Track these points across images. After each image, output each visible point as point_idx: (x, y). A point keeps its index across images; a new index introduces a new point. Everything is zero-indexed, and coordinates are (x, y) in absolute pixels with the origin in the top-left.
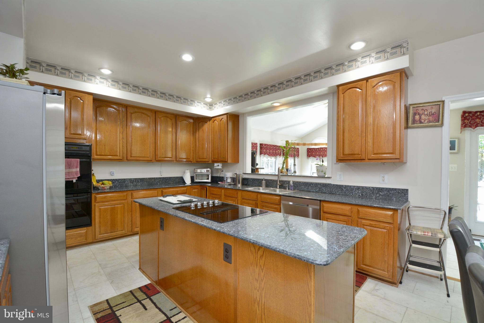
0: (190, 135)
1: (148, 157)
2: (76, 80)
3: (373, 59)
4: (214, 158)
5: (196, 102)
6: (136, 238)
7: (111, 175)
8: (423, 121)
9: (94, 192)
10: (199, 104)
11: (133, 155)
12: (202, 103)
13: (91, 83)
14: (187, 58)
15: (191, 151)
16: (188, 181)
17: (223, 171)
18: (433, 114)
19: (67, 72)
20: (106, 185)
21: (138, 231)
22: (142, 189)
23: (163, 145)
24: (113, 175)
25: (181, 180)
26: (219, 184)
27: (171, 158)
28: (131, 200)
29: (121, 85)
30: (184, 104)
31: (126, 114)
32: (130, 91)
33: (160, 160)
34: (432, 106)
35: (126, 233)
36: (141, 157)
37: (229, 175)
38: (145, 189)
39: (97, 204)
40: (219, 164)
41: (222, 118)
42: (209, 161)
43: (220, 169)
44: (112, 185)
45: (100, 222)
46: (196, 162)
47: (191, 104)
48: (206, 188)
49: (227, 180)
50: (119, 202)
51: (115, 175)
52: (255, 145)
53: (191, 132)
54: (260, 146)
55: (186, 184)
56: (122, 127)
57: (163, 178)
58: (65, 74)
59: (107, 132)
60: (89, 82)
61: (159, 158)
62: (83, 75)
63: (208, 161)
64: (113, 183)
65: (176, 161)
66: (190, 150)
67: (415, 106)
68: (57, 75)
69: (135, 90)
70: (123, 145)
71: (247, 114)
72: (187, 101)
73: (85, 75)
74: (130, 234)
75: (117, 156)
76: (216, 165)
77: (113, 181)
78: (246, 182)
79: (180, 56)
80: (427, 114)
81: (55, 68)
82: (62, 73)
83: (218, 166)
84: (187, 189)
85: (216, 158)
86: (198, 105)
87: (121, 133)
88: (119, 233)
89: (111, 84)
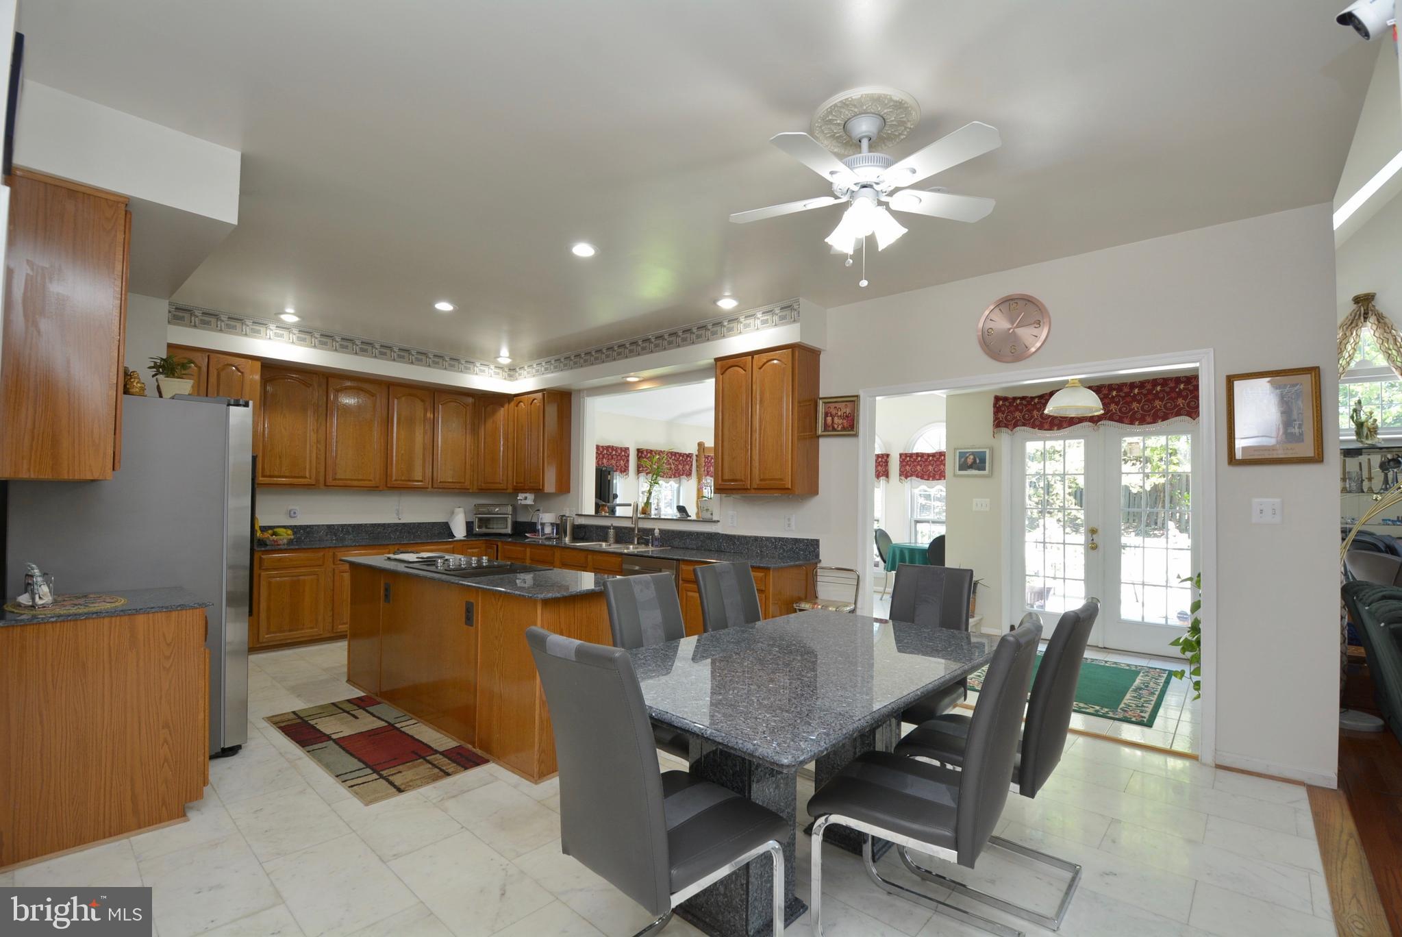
0: (466, 432)
1: (370, 480)
2: (230, 333)
3: (758, 322)
4: (517, 483)
5: (478, 365)
6: (344, 644)
7: (291, 517)
8: (836, 426)
9: (259, 549)
10: (486, 369)
11: (338, 476)
12: (492, 367)
13: (259, 338)
14: (444, 306)
15: (468, 466)
16: (459, 532)
17: (539, 510)
18: (847, 417)
19: (213, 320)
20: (280, 535)
21: (347, 631)
22: (355, 546)
23: (402, 454)
24: (294, 517)
25: (444, 530)
26: (528, 538)
27: (421, 481)
28: (333, 567)
29: (317, 338)
30: (451, 370)
31: (325, 393)
32: (336, 350)
33: (396, 486)
34: (847, 403)
35: (321, 634)
36: (355, 480)
37: (547, 518)
38: (362, 546)
39: (263, 574)
40: (527, 495)
41: (534, 400)
42: (507, 489)
43: (531, 506)
44: (292, 537)
45: (269, 609)
46: (477, 491)
47: (467, 370)
48: (495, 546)
49: (543, 529)
50: (309, 570)
51: (298, 517)
52: (623, 453)
53: (469, 427)
54: (638, 455)
55: (455, 537)
56: (317, 420)
57: (404, 524)
58: (208, 323)
59: (285, 429)
60: (255, 337)
61: (395, 483)
62: (242, 323)
63: (504, 489)
64: (295, 533)
65: (432, 487)
66: (465, 463)
67: (826, 400)
68: (195, 326)
69: (346, 347)
70: (319, 456)
71: (585, 392)
72: (456, 363)
73: (247, 323)
74: (328, 635)
75: (306, 477)
76: (521, 496)
77: (295, 529)
78: (581, 532)
79: (431, 305)
80: (841, 416)
81: (191, 314)
82: (203, 322)
83: (526, 498)
84: (453, 548)
85: (521, 483)
86: (484, 371)
87: (315, 430)
88: (308, 632)
89: (298, 337)
